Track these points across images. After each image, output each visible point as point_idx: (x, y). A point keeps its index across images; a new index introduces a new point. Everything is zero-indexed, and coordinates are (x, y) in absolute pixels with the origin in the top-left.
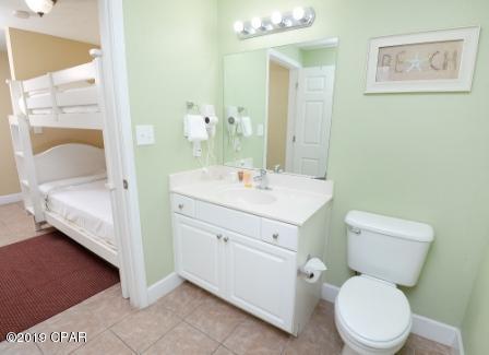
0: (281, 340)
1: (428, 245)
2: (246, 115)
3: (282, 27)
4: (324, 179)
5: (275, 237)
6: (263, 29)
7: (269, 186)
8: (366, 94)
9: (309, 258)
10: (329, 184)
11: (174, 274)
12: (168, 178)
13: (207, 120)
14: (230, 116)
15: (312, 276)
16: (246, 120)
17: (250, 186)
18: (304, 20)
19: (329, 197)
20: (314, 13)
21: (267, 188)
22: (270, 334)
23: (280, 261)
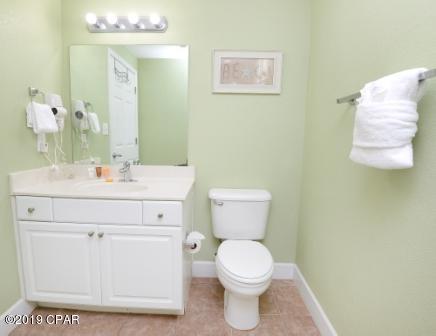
0: (171, 323)
1: (268, 203)
2: (93, 111)
3: (137, 28)
4: (186, 165)
5: (160, 216)
6: (117, 27)
7: (134, 178)
8: (214, 93)
9: (187, 235)
10: (190, 169)
11: (21, 302)
12: (9, 178)
13: (55, 111)
14: (77, 110)
15: (195, 245)
16: (94, 116)
17: (111, 181)
18: (157, 26)
19: (192, 180)
20: (166, 22)
21: (131, 181)
22: (158, 322)
23: (166, 239)
